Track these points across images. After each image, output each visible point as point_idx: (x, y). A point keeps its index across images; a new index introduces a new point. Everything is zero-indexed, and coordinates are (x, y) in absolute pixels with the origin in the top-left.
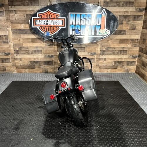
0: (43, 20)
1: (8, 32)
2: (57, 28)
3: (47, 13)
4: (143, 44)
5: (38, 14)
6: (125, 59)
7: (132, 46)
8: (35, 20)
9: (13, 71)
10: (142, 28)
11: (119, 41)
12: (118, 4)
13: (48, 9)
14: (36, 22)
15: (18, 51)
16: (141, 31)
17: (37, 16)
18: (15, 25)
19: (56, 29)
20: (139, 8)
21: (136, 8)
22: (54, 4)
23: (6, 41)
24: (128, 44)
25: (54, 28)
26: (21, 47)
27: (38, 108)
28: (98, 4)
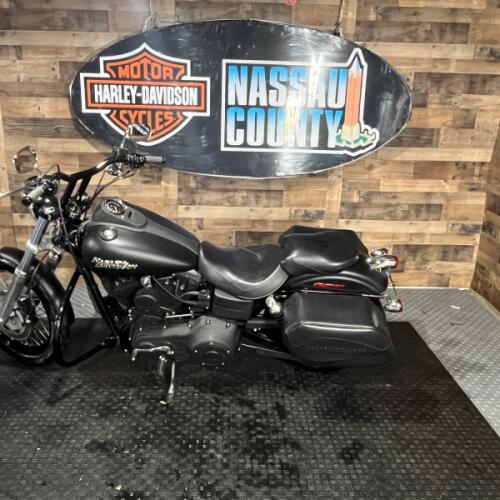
0: (123, 85)
2: (175, 115)
3: (139, 61)
5: (105, 62)
6: (435, 237)
7: (461, 187)
8: (92, 85)
10: (497, 121)
11: (411, 170)
12: (412, 32)
13: (145, 45)
14: (97, 93)
16: (495, 135)
18: (16, 101)
19: (171, 119)
20: (489, 46)
21: (479, 46)
22: (168, 25)
24: (445, 181)
25: (166, 117)
27: (84, 451)
28: (333, 28)
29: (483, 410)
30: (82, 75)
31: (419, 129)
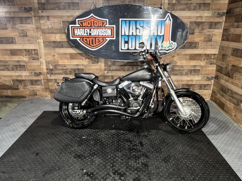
0: (84, 29)
1: (39, 45)
2: (103, 39)
3: (90, 20)
4: (223, 61)
5: (78, 21)
6: (197, 81)
7: (207, 63)
8: (74, 29)
9: (46, 97)
10: (220, 39)
11: (188, 57)
12: (189, 7)
13: (92, 14)
14: (75, 32)
15: (52, 70)
16: (220, 44)
17: (76, 24)
18: (48, 35)
19: (102, 41)
20: (217, 11)
21: (214, 11)
22: (100, 7)
23: (37, 57)
24: (201, 61)
25: (100, 40)
26: (56, 65)
27: (73, 158)
28: (160, 6)
29: (214, 144)
30: (70, 26)
31: (191, 42)
